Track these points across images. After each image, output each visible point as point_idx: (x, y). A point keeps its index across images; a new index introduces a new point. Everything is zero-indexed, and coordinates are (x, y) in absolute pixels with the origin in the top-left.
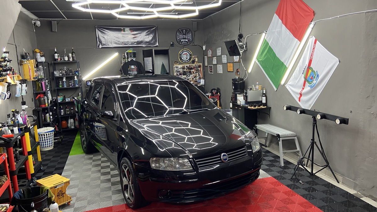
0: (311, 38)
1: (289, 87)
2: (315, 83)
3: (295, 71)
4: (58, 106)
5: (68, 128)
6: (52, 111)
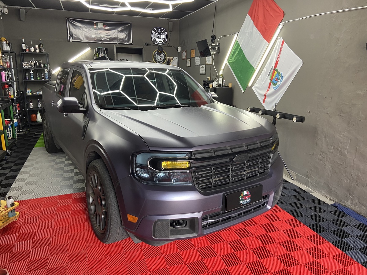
0: (279, 39)
1: (255, 89)
4: (26, 99)
5: (36, 122)
6: (19, 103)
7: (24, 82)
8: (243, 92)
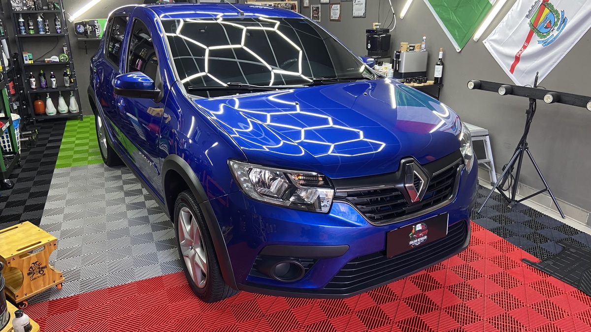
1: (490, 44)
2: (555, 35)
3: (510, 12)
4: (24, 71)
5: (45, 114)
6: (12, 80)
7: (17, 40)
8: (458, 51)
